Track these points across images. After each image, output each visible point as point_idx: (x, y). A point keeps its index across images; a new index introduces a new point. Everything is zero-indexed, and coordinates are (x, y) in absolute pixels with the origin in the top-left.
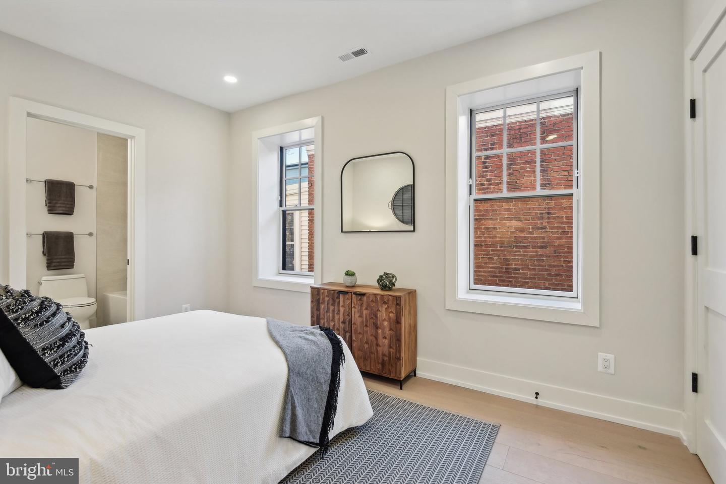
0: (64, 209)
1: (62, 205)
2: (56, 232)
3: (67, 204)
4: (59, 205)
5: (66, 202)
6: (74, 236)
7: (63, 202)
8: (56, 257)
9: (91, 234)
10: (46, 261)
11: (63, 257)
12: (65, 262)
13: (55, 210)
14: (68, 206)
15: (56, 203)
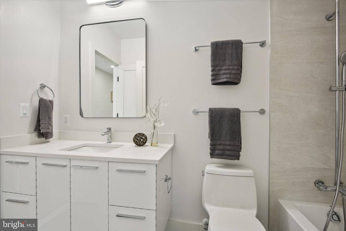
0: (228, 76)
1: (226, 72)
2: (221, 109)
3: (233, 69)
4: (222, 72)
5: (231, 67)
6: (241, 114)
7: (228, 67)
8: (219, 142)
9: (262, 112)
10: (209, 146)
11: (228, 143)
12: (228, 150)
13: (219, 79)
14: (233, 72)
15: (220, 70)
